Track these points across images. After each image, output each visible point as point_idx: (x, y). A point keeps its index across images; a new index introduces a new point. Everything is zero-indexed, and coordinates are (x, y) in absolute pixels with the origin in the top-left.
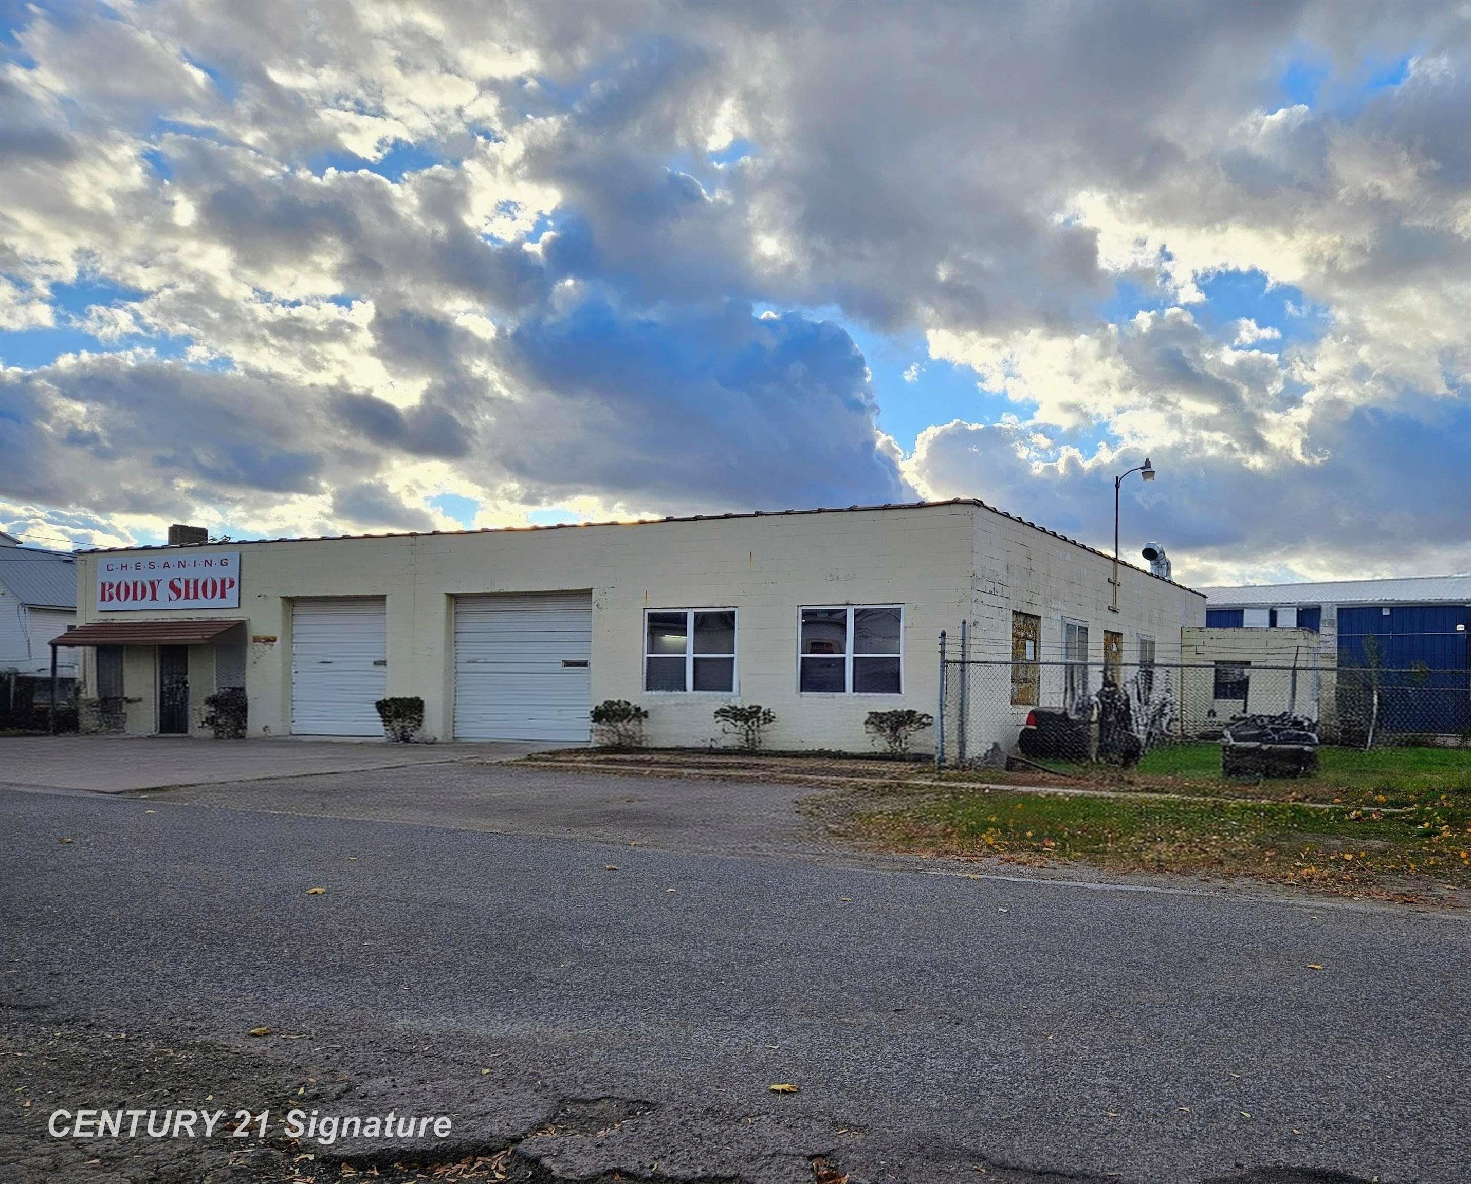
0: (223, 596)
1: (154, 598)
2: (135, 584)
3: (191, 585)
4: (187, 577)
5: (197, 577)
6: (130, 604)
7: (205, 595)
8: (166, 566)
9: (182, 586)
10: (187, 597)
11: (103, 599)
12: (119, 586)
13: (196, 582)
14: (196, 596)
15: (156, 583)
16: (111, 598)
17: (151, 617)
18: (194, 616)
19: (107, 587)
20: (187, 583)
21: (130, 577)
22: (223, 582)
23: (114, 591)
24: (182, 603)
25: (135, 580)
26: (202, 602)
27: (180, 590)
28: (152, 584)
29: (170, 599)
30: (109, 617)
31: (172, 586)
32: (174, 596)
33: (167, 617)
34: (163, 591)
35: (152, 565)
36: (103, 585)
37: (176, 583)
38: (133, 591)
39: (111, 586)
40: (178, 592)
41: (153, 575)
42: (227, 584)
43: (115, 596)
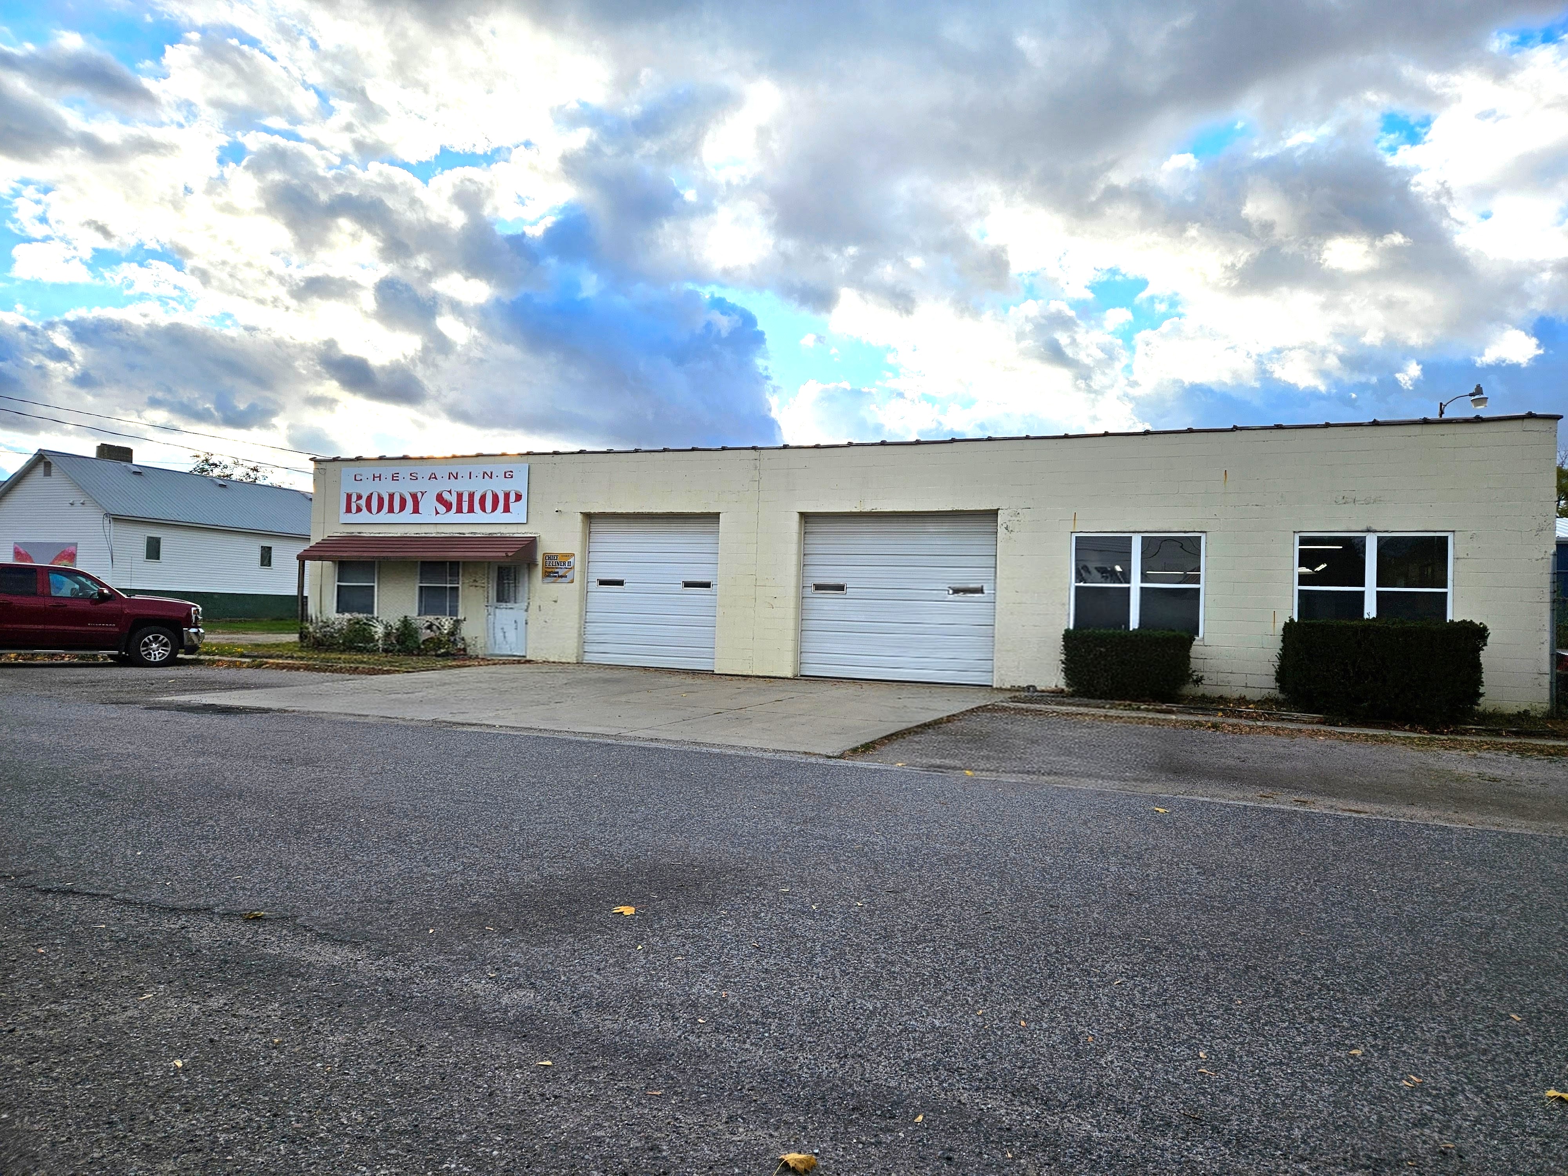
0: (507, 509)
1: (416, 510)
2: (391, 496)
3: (466, 498)
4: (460, 490)
5: (472, 490)
6: (384, 516)
7: (483, 509)
8: (433, 477)
9: (454, 500)
10: (459, 510)
11: (349, 510)
12: (369, 498)
13: (471, 496)
14: (471, 510)
15: (419, 495)
16: (359, 510)
17: (412, 531)
18: (467, 531)
19: (354, 498)
20: (460, 496)
21: (385, 488)
22: (507, 496)
23: (363, 502)
24: (452, 516)
25: (391, 491)
26: (479, 516)
27: (451, 504)
28: (414, 497)
29: (437, 513)
30: (355, 530)
31: (440, 498)
32: (442, 509)
33: (432, 532)
34: (428, 504)
35: (414, 477)
36: (349, 497)
37: (446, 496)
38: (387, 503)
39: (359, 497)
40: (448, 506)
41: (415, 487)
42: (512, 497)
43: (364, 509)
